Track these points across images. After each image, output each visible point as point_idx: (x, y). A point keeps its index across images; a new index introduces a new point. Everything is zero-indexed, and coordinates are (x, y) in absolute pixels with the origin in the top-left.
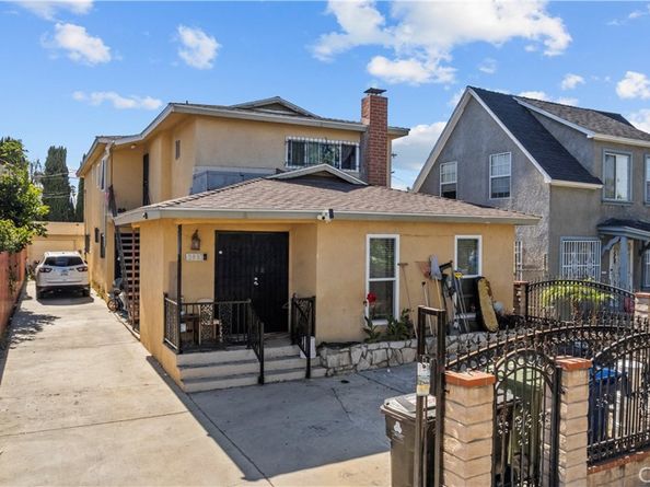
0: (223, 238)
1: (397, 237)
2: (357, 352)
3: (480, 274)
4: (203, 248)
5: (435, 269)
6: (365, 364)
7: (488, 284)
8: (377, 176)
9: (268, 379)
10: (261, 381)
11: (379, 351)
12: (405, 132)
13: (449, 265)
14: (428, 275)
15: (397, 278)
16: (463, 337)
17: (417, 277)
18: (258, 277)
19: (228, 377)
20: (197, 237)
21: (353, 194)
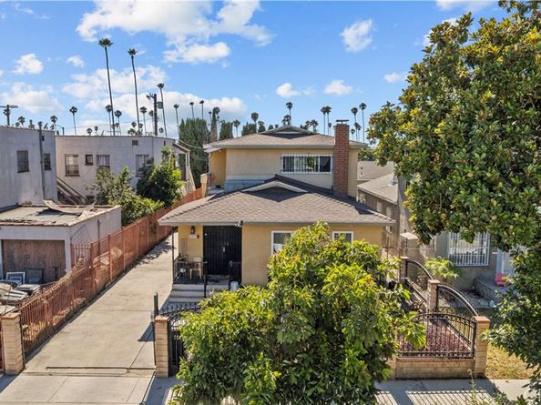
0: (206, 228)
4: (197, 232)
18: (226, 247)
19: (191, 297)
20: (193, 228)
21: (283, 203)
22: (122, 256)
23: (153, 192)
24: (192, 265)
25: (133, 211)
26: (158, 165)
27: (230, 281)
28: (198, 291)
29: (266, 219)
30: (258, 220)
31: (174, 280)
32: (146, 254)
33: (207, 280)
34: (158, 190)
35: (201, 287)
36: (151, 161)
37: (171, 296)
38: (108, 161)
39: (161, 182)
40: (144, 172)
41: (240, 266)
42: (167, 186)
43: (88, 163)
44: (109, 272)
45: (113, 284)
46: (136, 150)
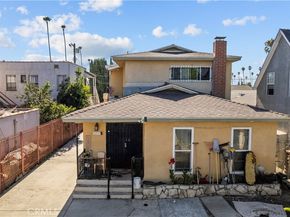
0: (109, 125)
1: (193, 129)
3: (250, 149)
4: (100, 130)
5: (216, 146)
6: (164, 196)
7: (254, 156)
9: (112, 196)
10: (109, 197)
11: (173, 190)
12: (239, 58)
13: (227, 144)
14: (212, 149)
15: (192, 150)
16: (229, 186)
17: (204, 151)
18: (127, 143)
19: (95, 193)
20: (97, 125)
21: (181, 102)
22: (36, 150)
23: (68, 100)
24: (96, 160)
25: (50, 114)
26: (73, 82)
27: (133, 177)
28: (102, 186)
29: (168, 116)
30: (161, 116)
31: (78, 176)
32: (60, 148)
33: (110, 174)
34: (72, 99)
35: (105, 182)
36: (68, 80)
37: (75, 192)
38: (37, 80)
39: (75, 94)
40: (63, 87)
41: (142, 161)
42: (79, 96)
43: (22, 81)
44: (21, 166)
45: (24, 176)
46: (58, 72)
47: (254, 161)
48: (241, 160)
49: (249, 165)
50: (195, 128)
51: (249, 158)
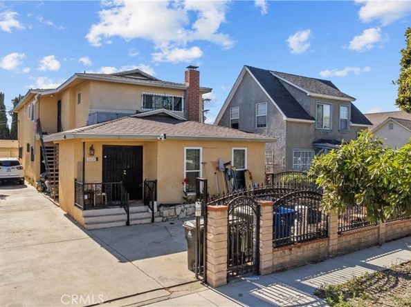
1: (201, 149)
2: (179, 209)
3: (246, 168)
4: (96, 155)
5: (221, 166)
6: (183, 215)
7: (250, 173)
8: (194, 115)
9: (131, 223)
10: (128, 224)
11: (191, 209)
12: (209, 90)
13: (229, 163)
14: (218, 168)
15: (201, 171)
17: (211, 170)
18: (127, 170)
20: (92, 148)
21: (178, 125)
47: (251, 178)
48: (241, 178)
49: (248, 182)
50: (203, 148)
51: (247, 175)
